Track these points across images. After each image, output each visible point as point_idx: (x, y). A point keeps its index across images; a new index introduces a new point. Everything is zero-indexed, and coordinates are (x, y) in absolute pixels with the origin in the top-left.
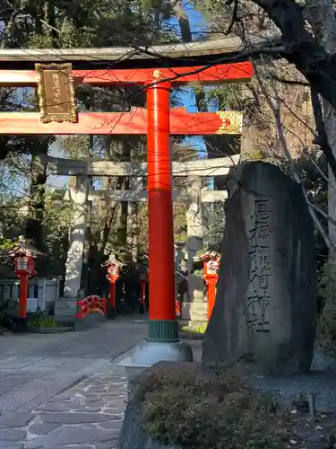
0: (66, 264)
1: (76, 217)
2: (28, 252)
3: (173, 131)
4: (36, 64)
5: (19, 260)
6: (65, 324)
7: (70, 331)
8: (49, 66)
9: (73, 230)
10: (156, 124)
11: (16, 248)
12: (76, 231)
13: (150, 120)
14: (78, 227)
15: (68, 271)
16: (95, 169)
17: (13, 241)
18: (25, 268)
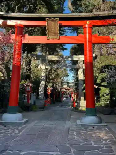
0: (39, 89)
1: (42, 73)
2: (30, 85)
3: (93, 42)
4: (46, 19)
5: (27, 87)
6: (40, 108)
7: (43, 110)
8: (51, 19)
9: (41, 77)
10: (87, 40)
11: (26, 83)
12: (43, 78)
13: (86, 38)
14: (43, 76)
15: (40, 91)
16: (48, 58)
17: (25, 81)
18: (29, 90)
